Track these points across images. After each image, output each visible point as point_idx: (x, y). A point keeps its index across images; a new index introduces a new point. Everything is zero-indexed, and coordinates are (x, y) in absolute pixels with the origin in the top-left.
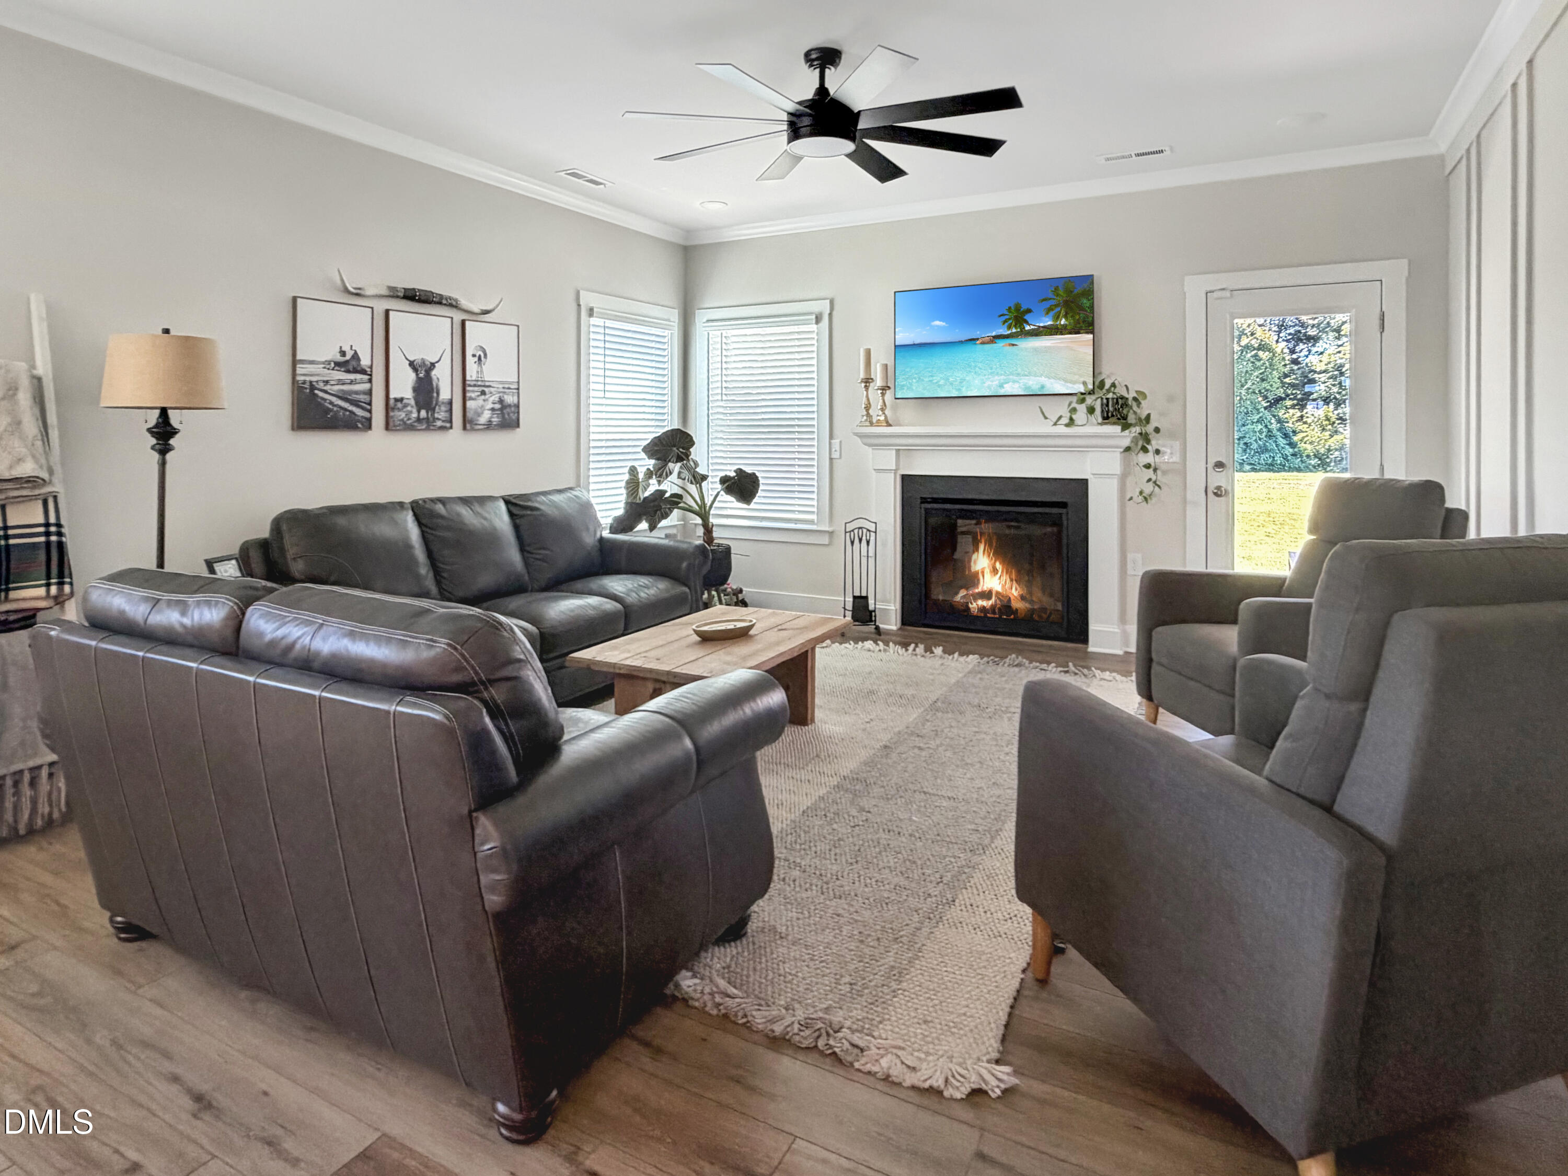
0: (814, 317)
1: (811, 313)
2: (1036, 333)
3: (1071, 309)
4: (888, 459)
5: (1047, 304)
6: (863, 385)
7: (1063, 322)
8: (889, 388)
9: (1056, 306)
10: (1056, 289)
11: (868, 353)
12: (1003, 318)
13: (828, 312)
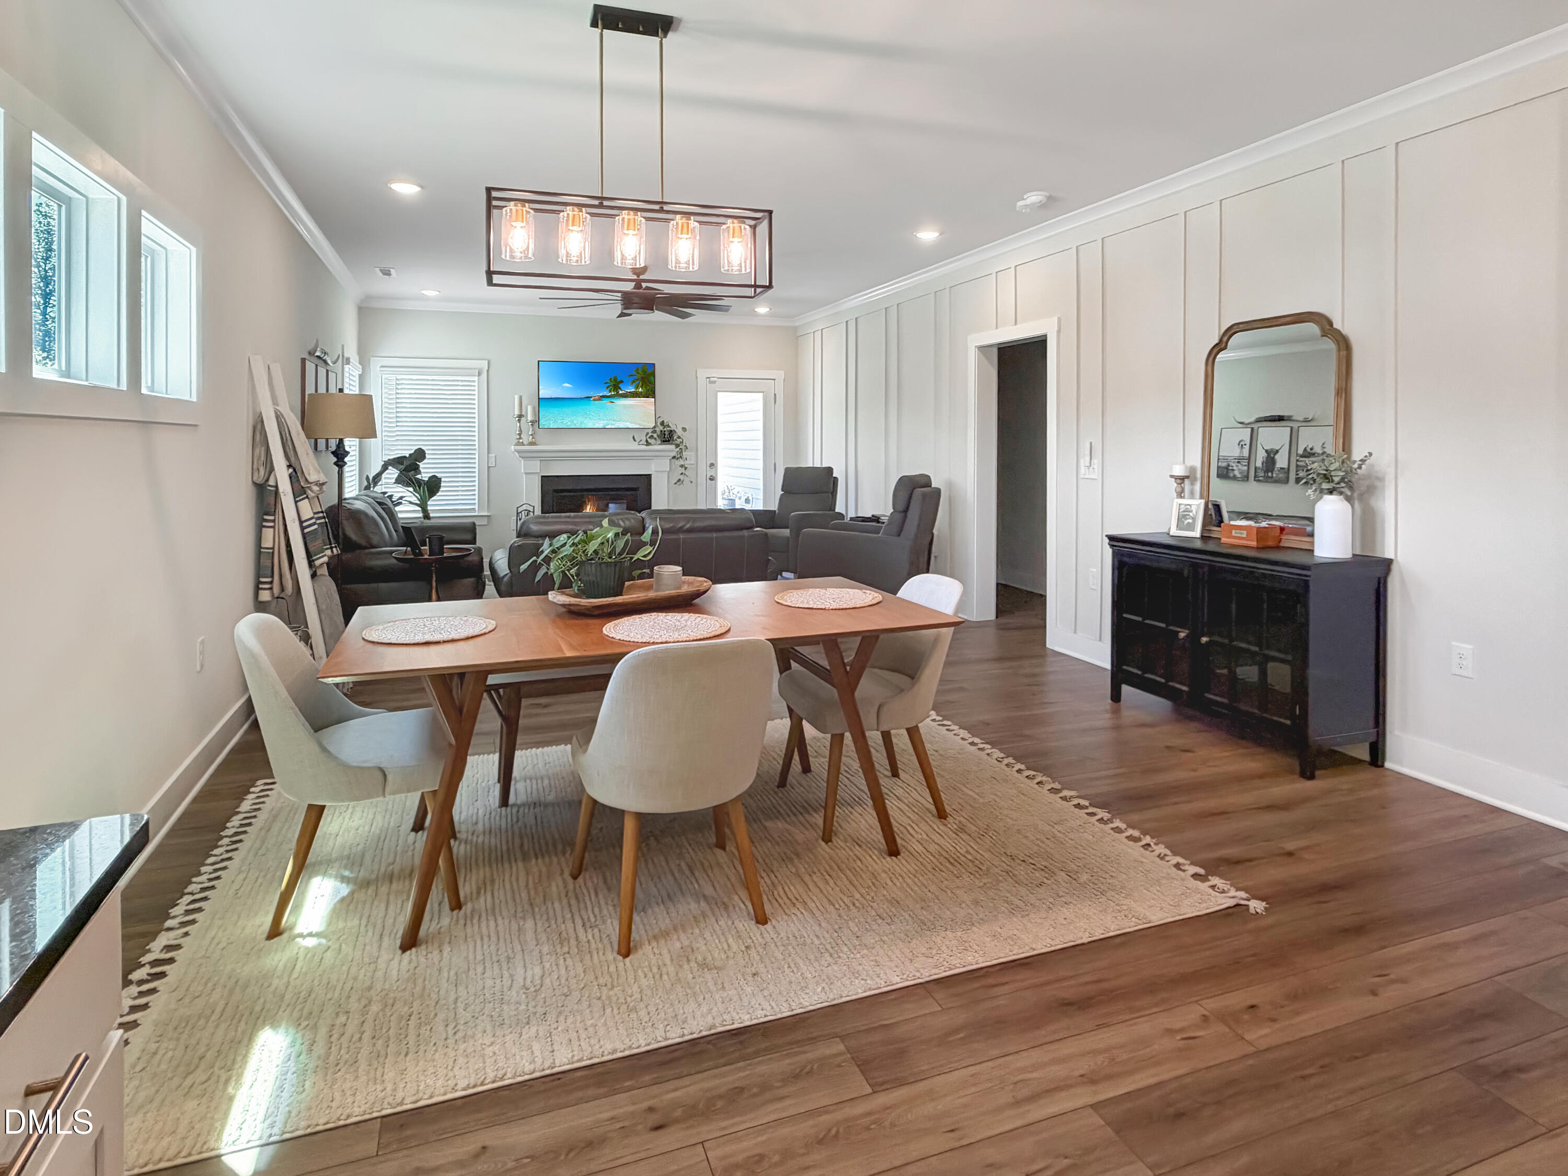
0: (477, 371)
1: (475, 369)
2: (625, 396)
3: (645, 383)
4: (534, 466)
5: (632, 379)
6: (518, 419)
7: (640, 390)
8: (535, 421)
9: (637, 380)
10: (637, 370)
11: (521, 399)
12: (607, 385)
13: (487, 368)
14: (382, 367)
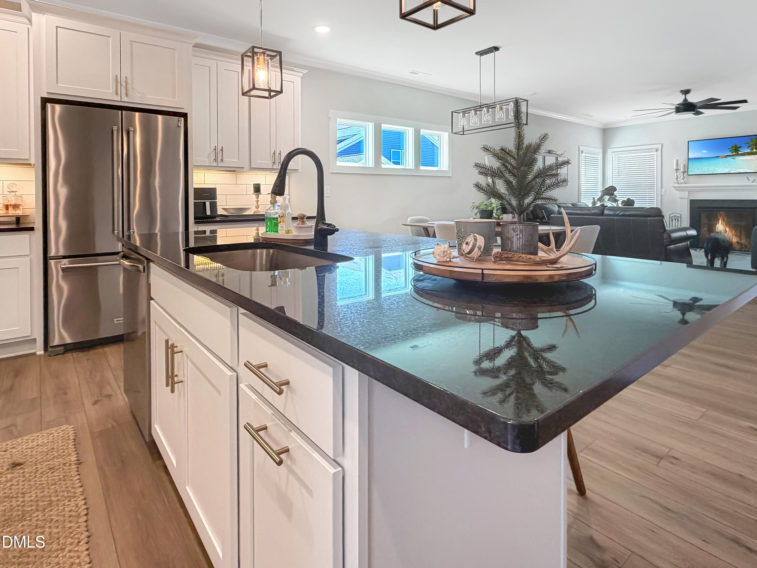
0: (655, 150)
1: (654, 149)
2: (743, 155)
4: (685, 194)
5: (748, 145)
6: (675, 171)
7: (755, 151)
8: (686, 172)
9: (752, 145)
10: (752, 138)
11: (677, 161)
12: (730, 150)
13: (661, 148)
14: (613, 152)
